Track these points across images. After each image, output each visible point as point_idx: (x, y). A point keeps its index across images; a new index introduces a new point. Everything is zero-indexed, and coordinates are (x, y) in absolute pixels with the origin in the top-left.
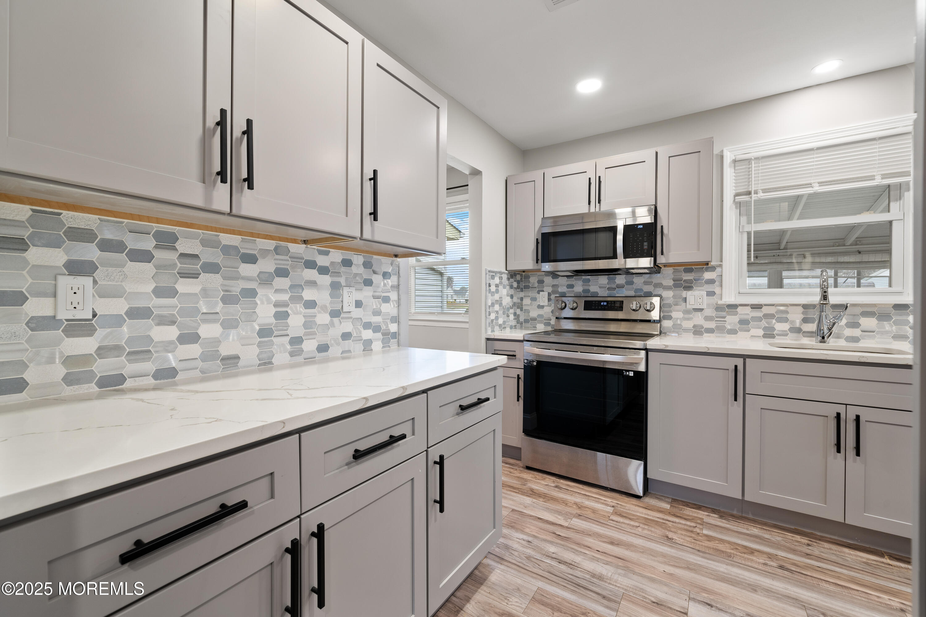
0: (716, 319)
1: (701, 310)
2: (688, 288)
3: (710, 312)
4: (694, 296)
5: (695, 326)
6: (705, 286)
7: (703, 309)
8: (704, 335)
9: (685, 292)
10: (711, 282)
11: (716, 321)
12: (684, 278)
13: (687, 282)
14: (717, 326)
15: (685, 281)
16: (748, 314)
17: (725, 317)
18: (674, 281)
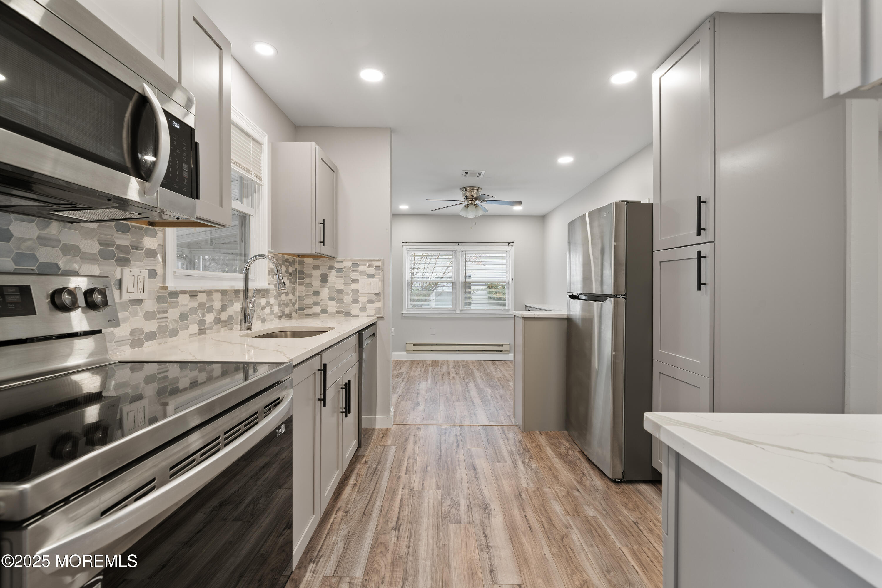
0: (159, 316)
1: (140, 302)
2: (124, 262)
3: (150, 305)
4: (132, 277)
5: (133, 332)
6: (145, 260)
7: (142, 300)
8: (144, 346)
9: (119, 269)
10: (151, 254)
11: (158, 318)
12: (118, 242)
13: (122, 251)
14: (159, 327)
15: (119, 247)
16: (187, 305)
17: (166, 312)
18: (101, 244)
